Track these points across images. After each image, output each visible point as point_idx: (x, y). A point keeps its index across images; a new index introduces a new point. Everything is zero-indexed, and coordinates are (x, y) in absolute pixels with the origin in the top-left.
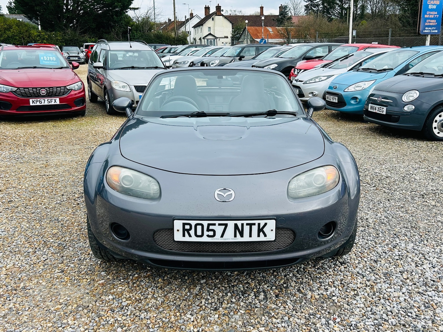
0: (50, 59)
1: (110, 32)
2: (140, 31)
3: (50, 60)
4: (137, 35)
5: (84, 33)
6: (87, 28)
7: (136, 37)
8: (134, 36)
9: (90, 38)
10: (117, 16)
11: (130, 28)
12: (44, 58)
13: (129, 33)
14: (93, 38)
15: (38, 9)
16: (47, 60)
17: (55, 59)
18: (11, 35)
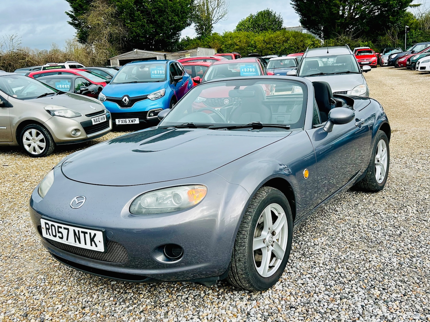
0: (249, 70)
1: (385, 34)
2: (420, 29)
3: (250, 72)
4: (415, 33)
5: (357, 37)
6: (360, 32)
7: (414, 36)
8: (412, 35)
9: (363, 42)
10: (393, 16)
11: (408, 27)
12: (244, 70)
13: (407, 32)
14: (366, 41)
15: (313, 18)
16: (247, 72)
17: (254, 70)
18: (287, 46)
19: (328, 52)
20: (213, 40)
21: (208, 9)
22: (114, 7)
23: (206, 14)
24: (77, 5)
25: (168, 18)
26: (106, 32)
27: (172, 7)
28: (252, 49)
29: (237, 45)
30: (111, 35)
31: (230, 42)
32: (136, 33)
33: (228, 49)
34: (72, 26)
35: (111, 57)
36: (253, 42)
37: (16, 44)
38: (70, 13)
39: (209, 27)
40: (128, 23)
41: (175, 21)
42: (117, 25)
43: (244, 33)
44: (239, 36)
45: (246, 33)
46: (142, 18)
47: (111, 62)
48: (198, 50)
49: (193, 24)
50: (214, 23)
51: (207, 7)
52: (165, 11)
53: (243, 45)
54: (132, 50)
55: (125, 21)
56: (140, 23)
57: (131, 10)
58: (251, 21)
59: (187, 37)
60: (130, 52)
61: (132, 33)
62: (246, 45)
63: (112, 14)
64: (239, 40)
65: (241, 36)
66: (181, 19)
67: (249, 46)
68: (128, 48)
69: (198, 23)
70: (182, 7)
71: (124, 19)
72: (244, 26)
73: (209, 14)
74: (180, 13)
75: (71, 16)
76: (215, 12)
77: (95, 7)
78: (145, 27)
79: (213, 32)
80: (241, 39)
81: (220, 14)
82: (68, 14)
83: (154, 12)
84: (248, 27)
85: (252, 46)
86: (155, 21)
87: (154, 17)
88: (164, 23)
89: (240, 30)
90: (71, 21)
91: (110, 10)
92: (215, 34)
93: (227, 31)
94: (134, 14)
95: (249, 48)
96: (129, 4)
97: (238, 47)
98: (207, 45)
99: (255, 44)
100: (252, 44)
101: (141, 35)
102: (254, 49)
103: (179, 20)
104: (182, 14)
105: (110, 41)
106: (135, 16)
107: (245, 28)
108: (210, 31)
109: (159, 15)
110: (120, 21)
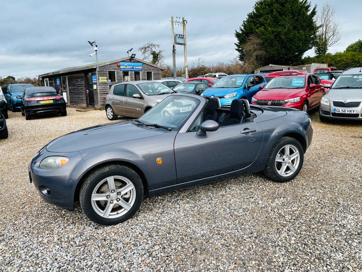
0: (299, 82)
17: (302, 82)
19: (360, 71)
20: (326, 58)
21: (325, 37)
22: (262, 39)
23: (324, 41)
24: (241, 39)
25: (295, 44)
26: (255, 54)
27: (299, 37)
28: (356, 64)
29: (344, 61)
30: (257, 56)
31: (339, 59)
32: (272, 54)
33: (336, 64)
34: (237, 51)
35: (255, 69)
36: (357, 59)
37: (201, 62)
38: (237, 44)
39: (325, 49)
40: (268, 49)
41: (300, 46)
42: (262, 50)
43: (350, 53)
44: (346, 55)
45: (353, 53)
46: (277, 45)
47: (255, 72)
48: (312, 65)
49: (314, 48)
50: (329, 46)
51: (325, 36)
52: (293, 40)
53: (348, 61)
54: (269, 65)
55: (266, 47)
56: (276, 48)
57: (271, 41)
58: (358, 44)
59: (308, 56)
60: (267, 66)
61: (270, 54)
62: (351, 61)
63: (259, 44)
64: (346, 58)
65: (348, 55)
66: (304, 45)
67: (354, 62)
68: (266, 64)
69: (317, 47)
70: (306, 37)
71: (266, 46)
72: (352, 48)
73: (326, 40)
74: (304, 41)
75: (237, 45)
76: (330, 39)
77: (250, 40)
78: (279, 50)
79: (327, 53)
80: (348, 57)
81: (333, 40)
82: (236, 44)
83: (286, 41)
84: (356, 49)
85: (356, 62)
86: (287, 47)
87: (286, 44)
88: (292, 48)
89: (349, 51)
90: (237, 48)
91: (258, 41)
92: (329, 54)
93: (338, 52)
94: (273, 43)
95: (353, 63)
96: (271, 37)
97: (344, 63)
98: (321, 61)
99: (359, 60)
100: (356, 60)
101: (276, 55)
102: (358, 64)
103: (303, 46)
104: (305, 42)
105: (256, 60)
106: (273, 44)
107: (353, 49)
108: (325, 52)
109: (289, 43)
110: (264, 48)
